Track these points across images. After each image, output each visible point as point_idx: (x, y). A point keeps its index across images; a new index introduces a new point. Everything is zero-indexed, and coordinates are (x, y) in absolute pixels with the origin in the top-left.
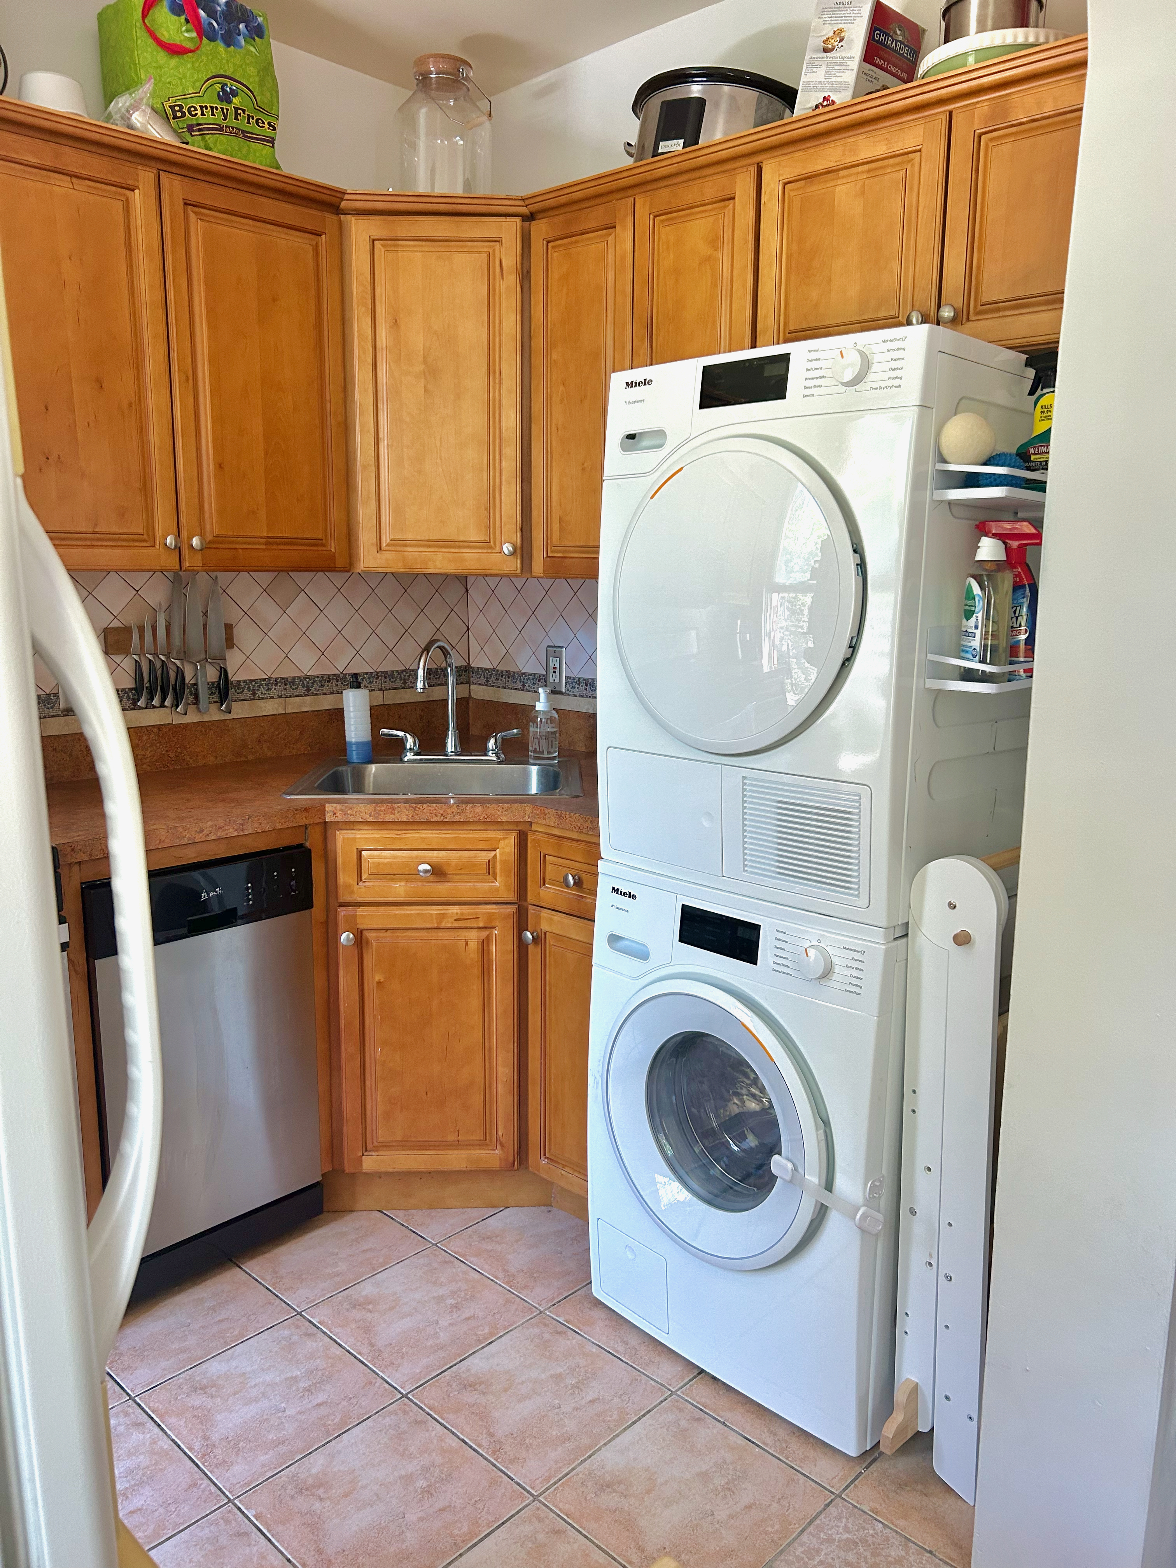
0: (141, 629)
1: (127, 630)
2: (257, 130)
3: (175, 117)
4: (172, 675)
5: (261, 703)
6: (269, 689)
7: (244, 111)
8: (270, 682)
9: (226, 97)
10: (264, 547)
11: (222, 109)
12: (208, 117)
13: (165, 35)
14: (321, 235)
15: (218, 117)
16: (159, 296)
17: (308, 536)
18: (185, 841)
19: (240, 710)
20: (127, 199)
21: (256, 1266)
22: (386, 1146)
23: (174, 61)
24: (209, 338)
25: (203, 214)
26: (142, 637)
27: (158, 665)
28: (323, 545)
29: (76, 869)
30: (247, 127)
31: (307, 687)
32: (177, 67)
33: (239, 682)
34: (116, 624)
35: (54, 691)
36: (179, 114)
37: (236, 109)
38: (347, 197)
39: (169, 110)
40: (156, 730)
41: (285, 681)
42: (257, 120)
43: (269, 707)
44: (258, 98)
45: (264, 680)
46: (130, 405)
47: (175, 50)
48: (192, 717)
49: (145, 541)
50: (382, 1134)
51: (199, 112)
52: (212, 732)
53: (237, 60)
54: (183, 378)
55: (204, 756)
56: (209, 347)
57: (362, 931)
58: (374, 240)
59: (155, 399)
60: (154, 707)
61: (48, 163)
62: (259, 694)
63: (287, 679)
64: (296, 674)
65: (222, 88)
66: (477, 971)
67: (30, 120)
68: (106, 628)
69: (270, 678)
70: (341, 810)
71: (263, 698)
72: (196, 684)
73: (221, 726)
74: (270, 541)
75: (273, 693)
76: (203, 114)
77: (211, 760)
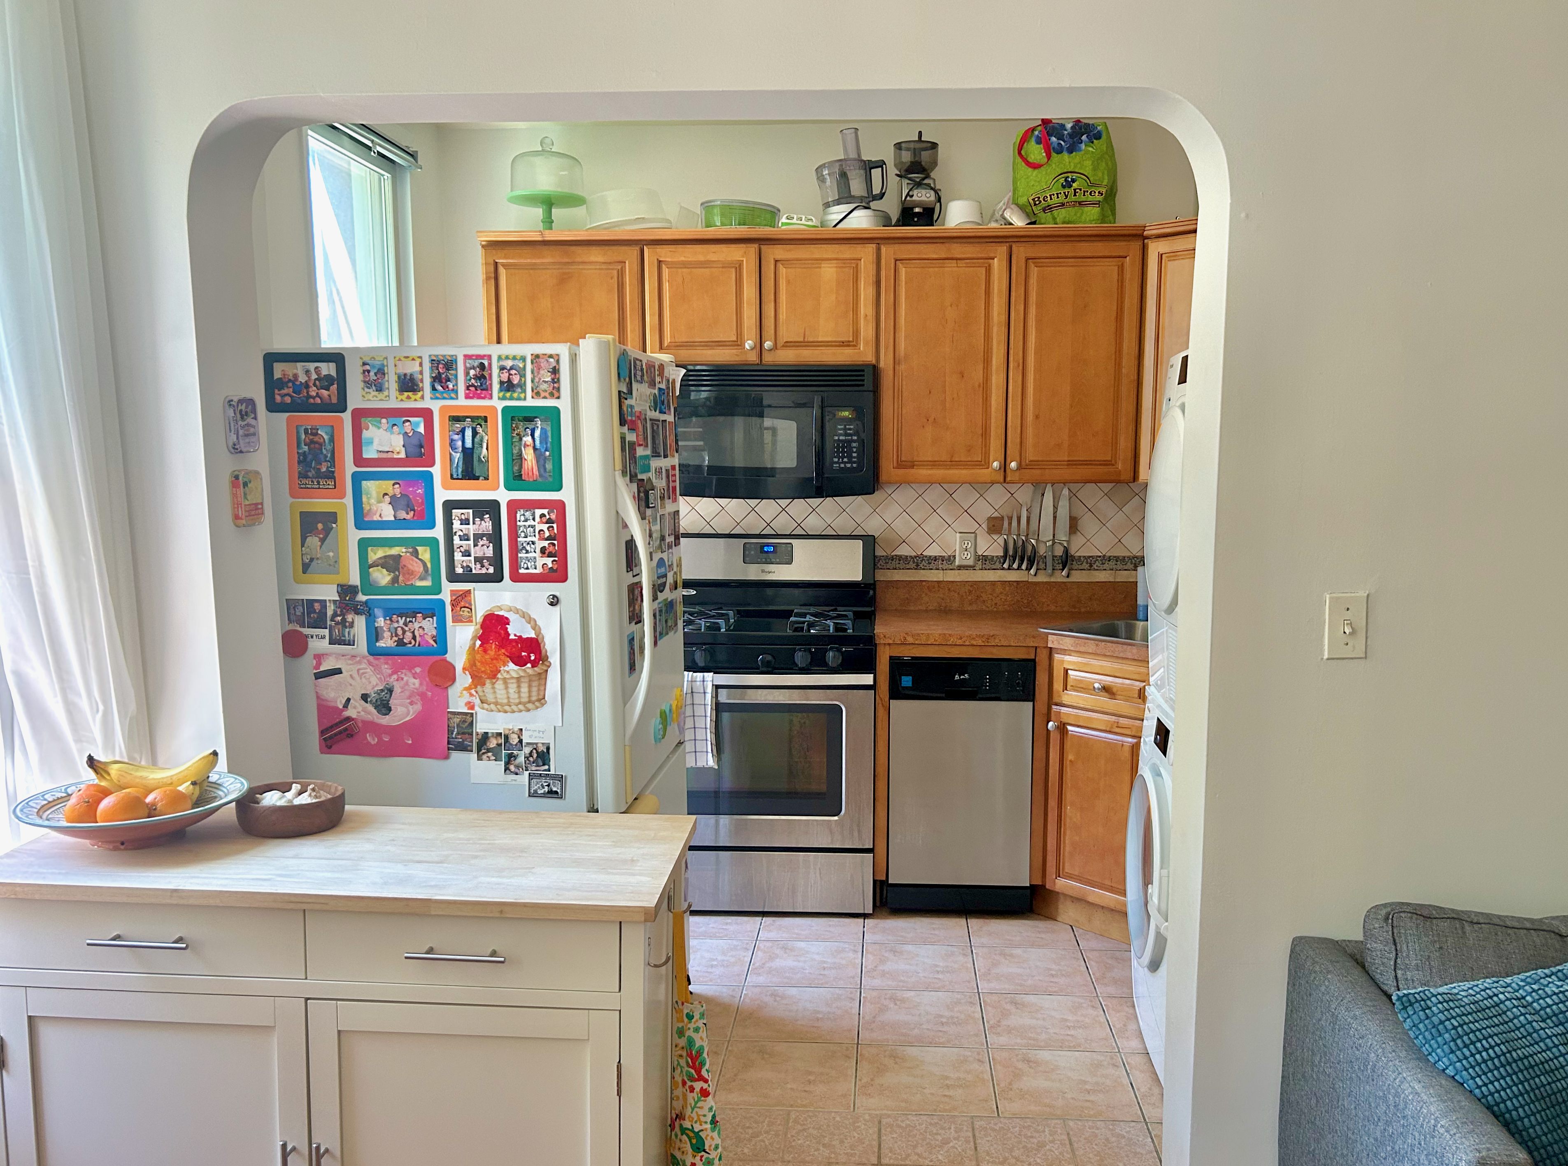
0: (1010, 519)
1: (1002, 518)
2: (1090, 198)
3: (1035, 205)
4: (1030, 548)
5: (1096, 573)
6: (1103, 564)
7: (1080, 190)
8: (1105, 559)
9: (1068, 184)
10: (1066, 467)
11: (1065, 193)
12: (1055, 200)
13: (1032, 159)
14: (1126, 257)
15: (1062, 198)
16: (1004, 318)
17: (1099, 459)
18: (950, 643)
19: (1078, 576)
20: (989, 266)
21: (975, 923)
22: (1070, 877)
23: (1036, 171)
24: (1036, 337)
25: (1038, 263)
26: (1010, 524)
27: (1020, 543)
28: (1113, 465)
29: (887, 647)
30: (1083, 198)
31: (1135, 564)
32: (1036, 176)
33: (1080, 557)
34: (996, 515)
35: (953, 554)
36: (1037, 203)
37: (1075, 190)
38: (1147, 228)
39: (1032, 202)
40: (1015, 584)
41: (1117, 559)
42: (1091, 193)
43: (1102, 576)
44: (1091, 179)
45: (1100, 556)
46: (979, 386)
47: (1035, 166)
48: (1042, 578)
49: (982, 465)
50: (1068, 869)
51: (1049, 198)
52: (1055, 589)
53: (1077, 160)
54: (1016, 364)
55: (1048, 605)
56: (1035, 343)
57: (1064, 724)
58: (1162, 255)
59: (997, 380)
60: (1014, 569)
61: (944, 256)
62: (1095, 566)
63: (1118, 557)
64: (1128, 554)
65: (1066, 180)
66: (1128, 766)
67: (937, 235)
68: (990, 517)
69: (1104, 556)
70: (1057, 640)
71: (1097, 570)
72: (1045, 557)
73: (1062, 586)
74: (1071, 463)
75: (1106, 566)
76: (1051, 199)
77: (1053, 608)
